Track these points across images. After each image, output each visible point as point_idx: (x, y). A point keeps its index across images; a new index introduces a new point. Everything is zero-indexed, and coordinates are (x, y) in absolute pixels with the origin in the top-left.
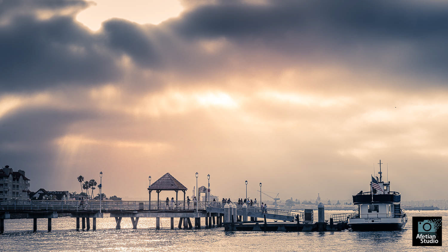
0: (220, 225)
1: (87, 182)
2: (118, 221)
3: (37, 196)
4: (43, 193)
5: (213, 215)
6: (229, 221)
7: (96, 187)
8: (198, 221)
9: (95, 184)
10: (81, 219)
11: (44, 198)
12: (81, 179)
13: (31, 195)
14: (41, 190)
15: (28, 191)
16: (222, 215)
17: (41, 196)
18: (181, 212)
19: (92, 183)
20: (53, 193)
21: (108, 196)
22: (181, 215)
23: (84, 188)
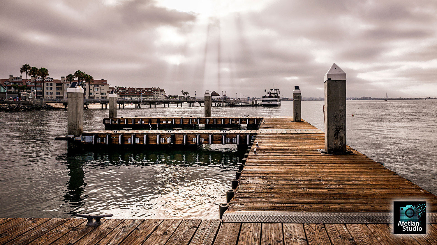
0: (229, 106)
1: (184, 93)
2: (200, 104)
3: (168, 97)
4: (170, 96)
5: (227, 102)
6: (231, 104)
7: (187, 94)
8: (223, 104)
9: (187, 93)
10: (190, 104)
11: (170, 98)
12: (182, 91)
13: (166, 96)
14: (169, 95)
15: (165, 96)
16: (230, 102)
17: (169, 97)
18: (218, 101)
19: (186, 93)
20: (173, 96)
21: (191, 96)
22: (218, 102)
23: (184, 94)
